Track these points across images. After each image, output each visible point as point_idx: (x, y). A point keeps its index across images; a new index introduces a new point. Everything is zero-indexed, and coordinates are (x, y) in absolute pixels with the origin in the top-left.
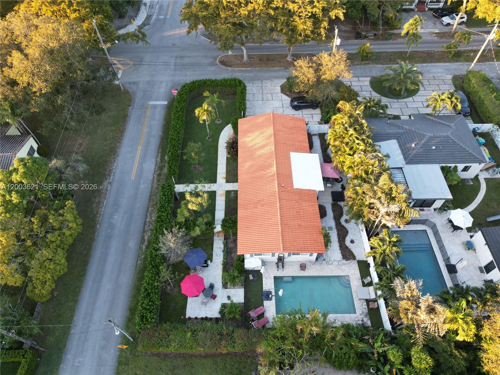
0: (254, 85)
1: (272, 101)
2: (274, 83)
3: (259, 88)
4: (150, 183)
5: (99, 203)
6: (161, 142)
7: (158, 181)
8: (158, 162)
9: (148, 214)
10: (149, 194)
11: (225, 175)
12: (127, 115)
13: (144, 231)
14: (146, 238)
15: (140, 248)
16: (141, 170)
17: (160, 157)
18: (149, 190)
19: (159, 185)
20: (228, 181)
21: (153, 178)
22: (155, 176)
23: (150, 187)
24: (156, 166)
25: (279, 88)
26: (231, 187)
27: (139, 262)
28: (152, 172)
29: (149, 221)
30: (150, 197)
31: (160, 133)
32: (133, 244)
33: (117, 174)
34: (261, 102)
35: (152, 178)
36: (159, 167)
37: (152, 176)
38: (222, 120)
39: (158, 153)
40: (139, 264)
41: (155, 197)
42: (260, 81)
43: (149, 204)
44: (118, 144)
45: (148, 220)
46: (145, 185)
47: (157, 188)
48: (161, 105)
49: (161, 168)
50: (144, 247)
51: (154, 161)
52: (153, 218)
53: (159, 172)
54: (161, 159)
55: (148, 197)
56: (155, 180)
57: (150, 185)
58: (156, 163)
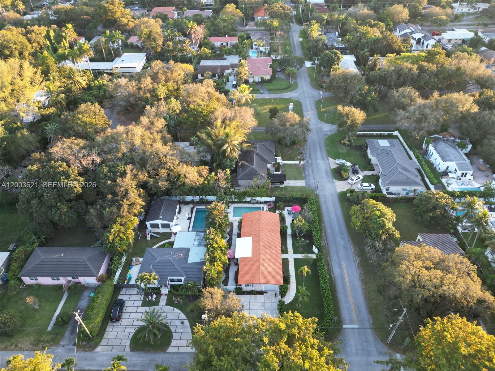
4: (332, 260)
5: (355, 250)
6: (336, 289)
8: (332, 273)
9: (327, 244)
10: (330, 254)
11: (289, 263)
12: (371, 314)
13: (326, 236)
15: (324, 229)
16: (340, 267)
17: (332, 277)
18: (331, 256)
20: (287, 259)
23: (331, 258)
24: (333, 271)
26: (285, 256)
28: (333, 266)
30: (329, 252)
31: (338, 296)
32: (329, 231)
33: (354, 266)
36: (331, 270)
37: (332, 264)
39: (334, 280)
43: (328, 249)
44: (364, 287)
46: (334, 258)
47: (327, 257)
48: (347, 324)
49: (329, 269)
51: (335, 274)
53: (329, 267)
54: (331, 275)
55: (330, 252)
56: (330, 262)
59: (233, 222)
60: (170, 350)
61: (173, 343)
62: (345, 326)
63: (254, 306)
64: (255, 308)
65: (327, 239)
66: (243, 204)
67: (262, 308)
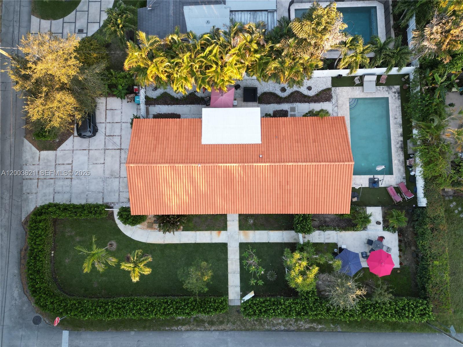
0: (34, 191)
1: (74, 164)
2: (30, 160)
3: (40, 183)
4: (225, 334)
6: (149, 330)
7: (222, 323)
8: (189, 328)
9: (273, 329)
10: (244, 333)
11: (215, 233)
13: (299, 330)
14: (307, 326)
15: (321, 331)
17: (180, 327)
18: (236, 333)
19: (228, 321)
20: (225, 228)
21: (218, 330)
22: (213, 328)
23: (232, 332)
24: (195, 330)
25: (44, 153)
26: (233, 223)
27: (339, 330)
28: (207, 333)
29: (284, 326)
30: (248, 330)
31: (133, 333)
32: (316, 341)
34: (74, 182)
35: (217, 333)
36: (198, 326)
37: (213, 332)
38: (110, 240)
39: (172, 330)
40: (342, 329)
41: (248, 324)
42: (24, 182)
43: (259, 330)
45: (283, 328)
46: (229, 340)
47: (234, 324)
48: (70, 340)
49: (199, 323)
50: (320, 326)
51: (186, 335)
52: (280, 321)
53: (206, 325)
54: (183, 325)
55: (248, 333)
56: (221, 327)
57: (229, 333)
58: (191, 330)
59: (334, 100)
60: (35, 20)
61: (46, 24)
62: (66, 334)
63: (112, 157)
64: (108, 160)
65: (288, 331)
66: (400, 120)
67: (107, 173)
